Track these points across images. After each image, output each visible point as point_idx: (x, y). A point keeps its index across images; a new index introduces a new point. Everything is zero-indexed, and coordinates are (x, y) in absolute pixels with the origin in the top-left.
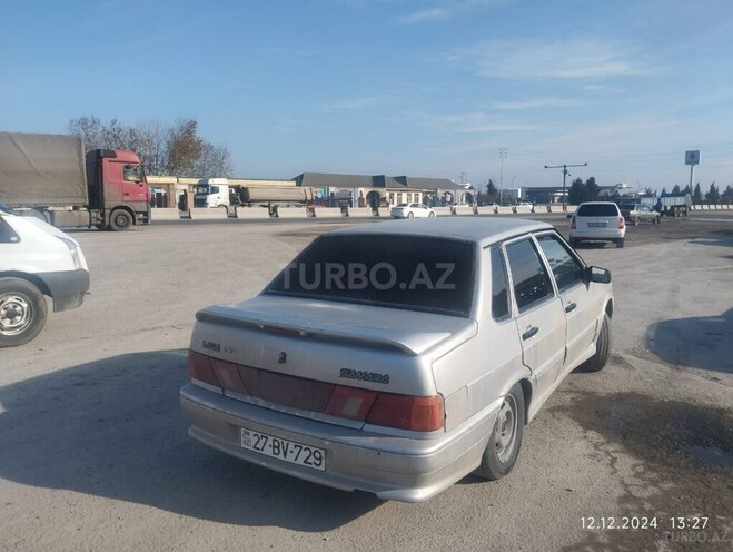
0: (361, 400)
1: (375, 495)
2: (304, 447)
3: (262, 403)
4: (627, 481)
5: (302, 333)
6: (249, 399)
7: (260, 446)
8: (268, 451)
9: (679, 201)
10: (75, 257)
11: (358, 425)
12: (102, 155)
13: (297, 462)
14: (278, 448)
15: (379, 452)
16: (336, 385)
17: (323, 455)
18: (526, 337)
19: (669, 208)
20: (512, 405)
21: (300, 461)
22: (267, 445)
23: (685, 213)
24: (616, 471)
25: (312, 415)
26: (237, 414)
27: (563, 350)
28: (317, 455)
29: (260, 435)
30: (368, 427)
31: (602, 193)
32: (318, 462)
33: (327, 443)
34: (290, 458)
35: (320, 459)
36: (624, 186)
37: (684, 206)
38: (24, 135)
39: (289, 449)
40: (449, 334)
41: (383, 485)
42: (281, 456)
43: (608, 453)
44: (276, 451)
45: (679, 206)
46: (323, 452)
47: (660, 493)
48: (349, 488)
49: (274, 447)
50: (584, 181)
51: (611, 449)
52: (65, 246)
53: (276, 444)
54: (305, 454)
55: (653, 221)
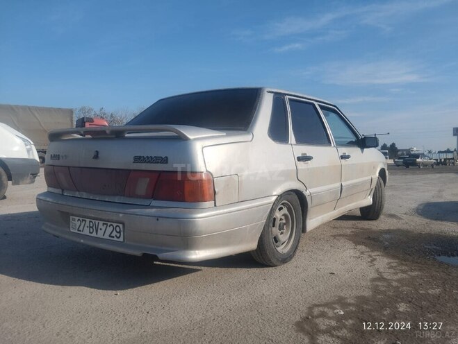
0: (148, 180)
1: (156, 256)
2: (109, 224)
3: (85, 195)
4: (381, 270)
5: (108, 132)
6: (77, 194)
7: (81, 229)
8: (86, 232)
9: (450, 156)
10: (29, 151)
11: (146, 202)
12: (85, 120)
13: (105, 237)
14: (92, 227)
15: (158, 218)
16: (130, 170)
17: (122, 229)
18: (299, 159)
19: (443, 160)
20: (289, 210)
21: (106, 236)
22: (86, 227)
23: (453, 163)
24: (374, 265)
25: (116, 199)
26: (64, 203)
27: (338, 185)
28: (118, 230)
29: (81, 219)
30: (154, 203)
31: (400, 153)
32: (118, 235)
33: (121, 215)
34: (100, 234)
35: (120, 232)
36: (415, 149)
37: (453, 159)
38: (38, 107)
39: (100, 227)
40: (225, 134)
41: (164, 248)
42: (94, 234)
43: (370, 256)
44: (91, 231)
45: (449, 159)
46: (121, 226)
47: (407, 277)
48: (138, 253)
49: (90, 227)
50: (388, 146)
51: (373, 254)
52: (23, 143)
53: (91, 225)
54: (110, 229)
55: (432, 165)
